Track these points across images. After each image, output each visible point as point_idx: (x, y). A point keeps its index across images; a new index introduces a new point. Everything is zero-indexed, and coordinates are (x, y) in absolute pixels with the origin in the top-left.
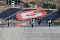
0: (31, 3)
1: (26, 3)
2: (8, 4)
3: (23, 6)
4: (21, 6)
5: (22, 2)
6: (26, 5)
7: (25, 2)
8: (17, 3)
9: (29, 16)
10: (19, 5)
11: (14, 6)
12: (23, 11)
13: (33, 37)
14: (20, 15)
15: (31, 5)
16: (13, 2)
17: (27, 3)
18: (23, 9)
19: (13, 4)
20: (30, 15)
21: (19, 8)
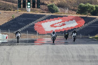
0: (59, 6)
1: (51, 6)
2: (20, 7)
3: (45, 10)
4: (42, 11)
5: (43, 4)
6: (51, 9)
7: (49, 5)
8: (36, 6)
10: (38, 10)
12: (45, 19)
13: (62, 61)
14: (41, 26)
15: (59, 9)
16: (29, 4)
17: (52, 6)
18: (45, 15)
19: (29, 6)
21: (38, 13)
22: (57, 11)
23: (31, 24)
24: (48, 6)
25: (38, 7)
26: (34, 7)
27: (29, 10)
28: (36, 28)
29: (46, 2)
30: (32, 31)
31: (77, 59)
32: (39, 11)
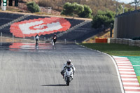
0: (40, 5)
1: (30, 4)
3: (24, 9)
4: (20, 10)
5: (22, 2)
6: (30, 8)
7: (28, 3)
8: (13, 4)
9: (35, 29)
10: (16, 8)
12: (23, 20)
15: (40, 8)
17: (32, 4)
18: (23, 15)
19: (5, 4)
20: (37, 27)
21: (16, 13)
22: (38, 11)
23: (7, 25)
24: (28, 5)
25: (16, 5)
26: (10, 4)
27: (5, 8)
28: (12, 30)
32: (17, 10)
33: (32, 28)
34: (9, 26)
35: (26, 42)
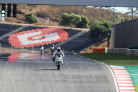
0: (38, 15)
1: (28, 15)
3: (22, 20)
4: (18, 21)
5: (20, 13)
6: (29, 19)
7: (26, 14)
8: (12, 15)
9: (34, 40)
10: (14, 19)
11: (5, 20)
12: (22, 31)
13: (40, 80)
14: (16, 38)
15: (38, 19)
16: (3, 12)
17: (30, 15)
18: (21, 26)
19: (3, 15)
20: (35, 38)
21: (14, 24)
22: (36, 22)
23: (6, 36)
24: (26, 16)
25: (14, 16)
26: (9, 16)
28: (11, 40)
29: (23, 11)
30: (6, 43)
31: (58, 79)
32: (15, 21)
33: (30, 39)
34: (8, 37)
35: (24, 52)
